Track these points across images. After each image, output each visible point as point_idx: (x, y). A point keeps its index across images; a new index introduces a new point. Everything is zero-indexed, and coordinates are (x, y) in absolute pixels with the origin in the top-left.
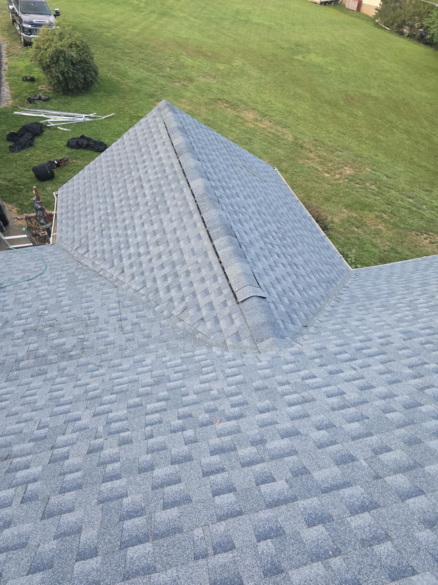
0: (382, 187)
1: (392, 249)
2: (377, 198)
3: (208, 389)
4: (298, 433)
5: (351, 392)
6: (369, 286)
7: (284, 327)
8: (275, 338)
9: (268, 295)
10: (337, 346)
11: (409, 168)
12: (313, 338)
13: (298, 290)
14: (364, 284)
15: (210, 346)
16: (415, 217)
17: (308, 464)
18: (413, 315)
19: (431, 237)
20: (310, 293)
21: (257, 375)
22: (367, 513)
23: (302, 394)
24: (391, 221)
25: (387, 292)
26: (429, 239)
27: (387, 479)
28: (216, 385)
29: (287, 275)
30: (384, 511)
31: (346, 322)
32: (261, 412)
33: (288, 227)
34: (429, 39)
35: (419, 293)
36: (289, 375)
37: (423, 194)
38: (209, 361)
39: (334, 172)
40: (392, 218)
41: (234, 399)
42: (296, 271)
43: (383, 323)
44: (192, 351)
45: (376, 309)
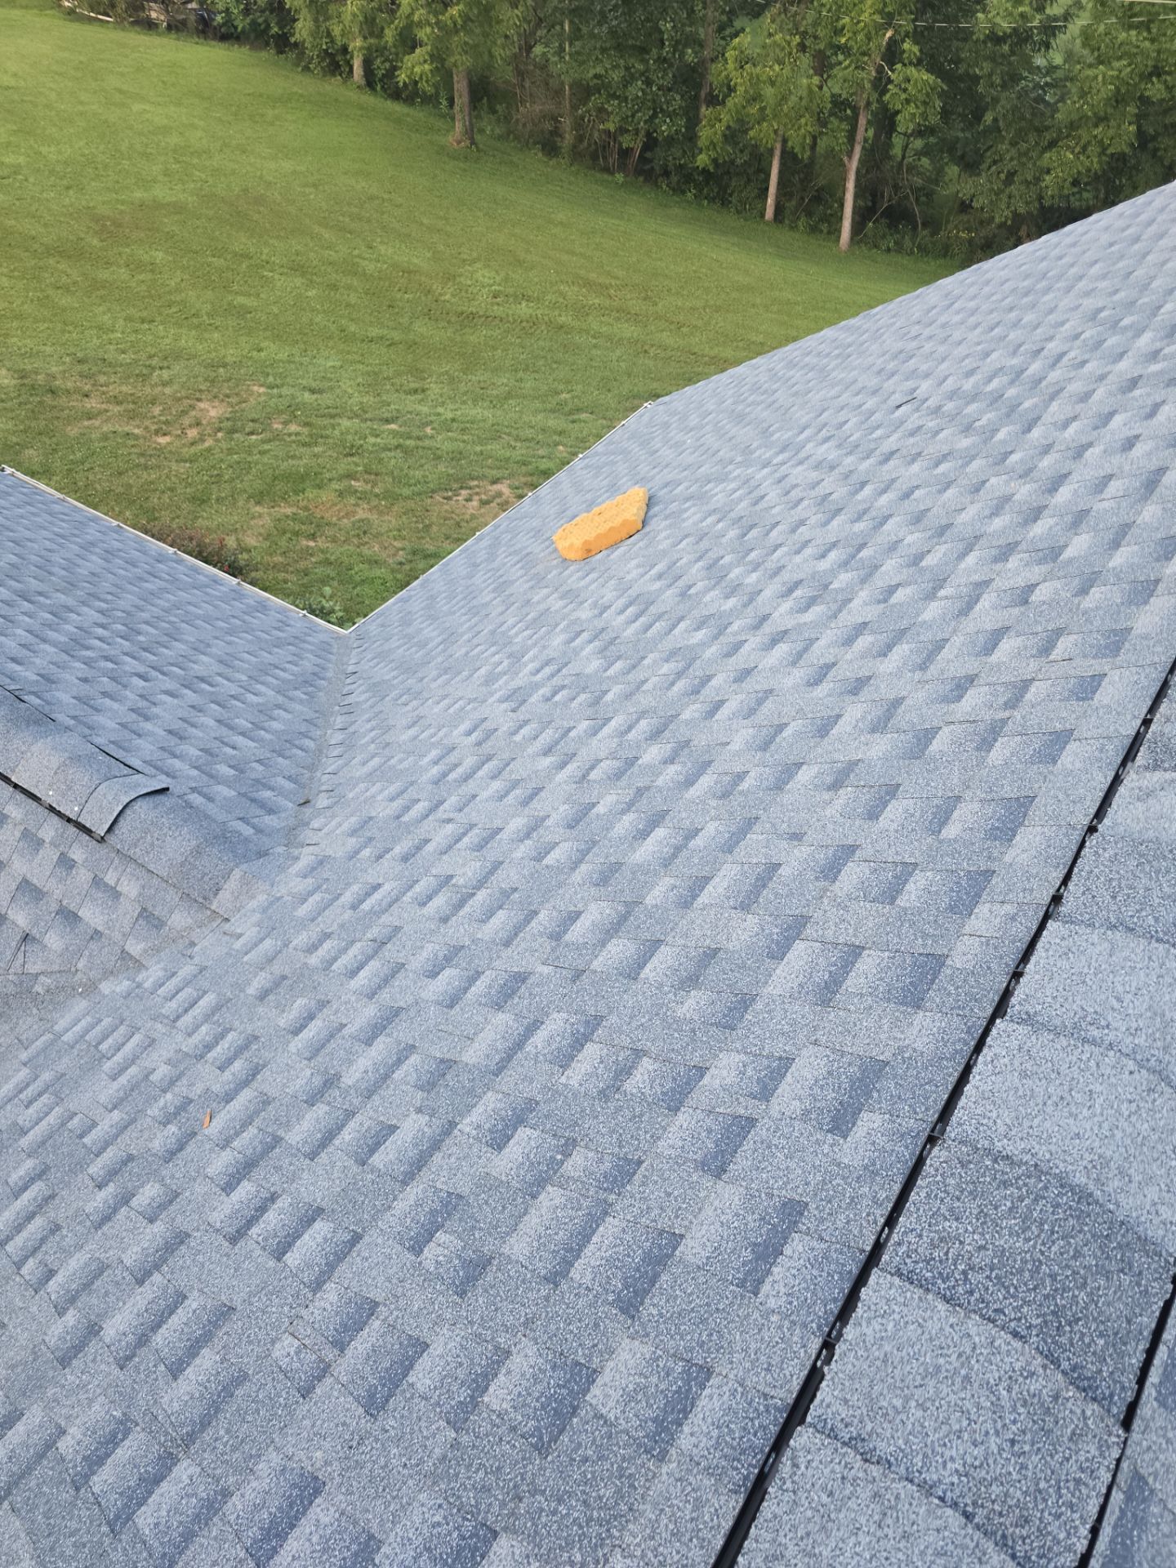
0: (314, 420)
1: (414, 553)
2: (316, 450)
3: (140, 1077)
4: (397, 1012)
5: (464, 865)
6: (399, 647)
7: (252, 831)
8: (246, 865)
9: (169, 780)
10: (392, 799)
11: (348, 353)
12: (333, 817)
13: (243, 734)
14: (386, 647)
15: (91, 988)
16: (423, 461)
17: (445, 1050)
18: (508, 657)
19: (477, 490)
20: (275, 725)
21: (247, 967)
22: (588, 1045)
23: (369, 936)
24: (377, 490)
25: (440, 639)
26: (476, 498)
27: (596, 965)
28: (155, 1056)
29: (194, 713)
30: (613, 1019)
31: (388, 744)
32: (296, 1032)
33: (128, 601)
34: (224, 24)
35: (500, 609)
36: (320, 919)
37: (411, 403)
38: (107, 1022)
39: (177, 426)
40: (375, 484)
41: (220, 1051)
42: (213, 693)
43: (461, 703)
44: (47, 1030)
45: (433, 685)
